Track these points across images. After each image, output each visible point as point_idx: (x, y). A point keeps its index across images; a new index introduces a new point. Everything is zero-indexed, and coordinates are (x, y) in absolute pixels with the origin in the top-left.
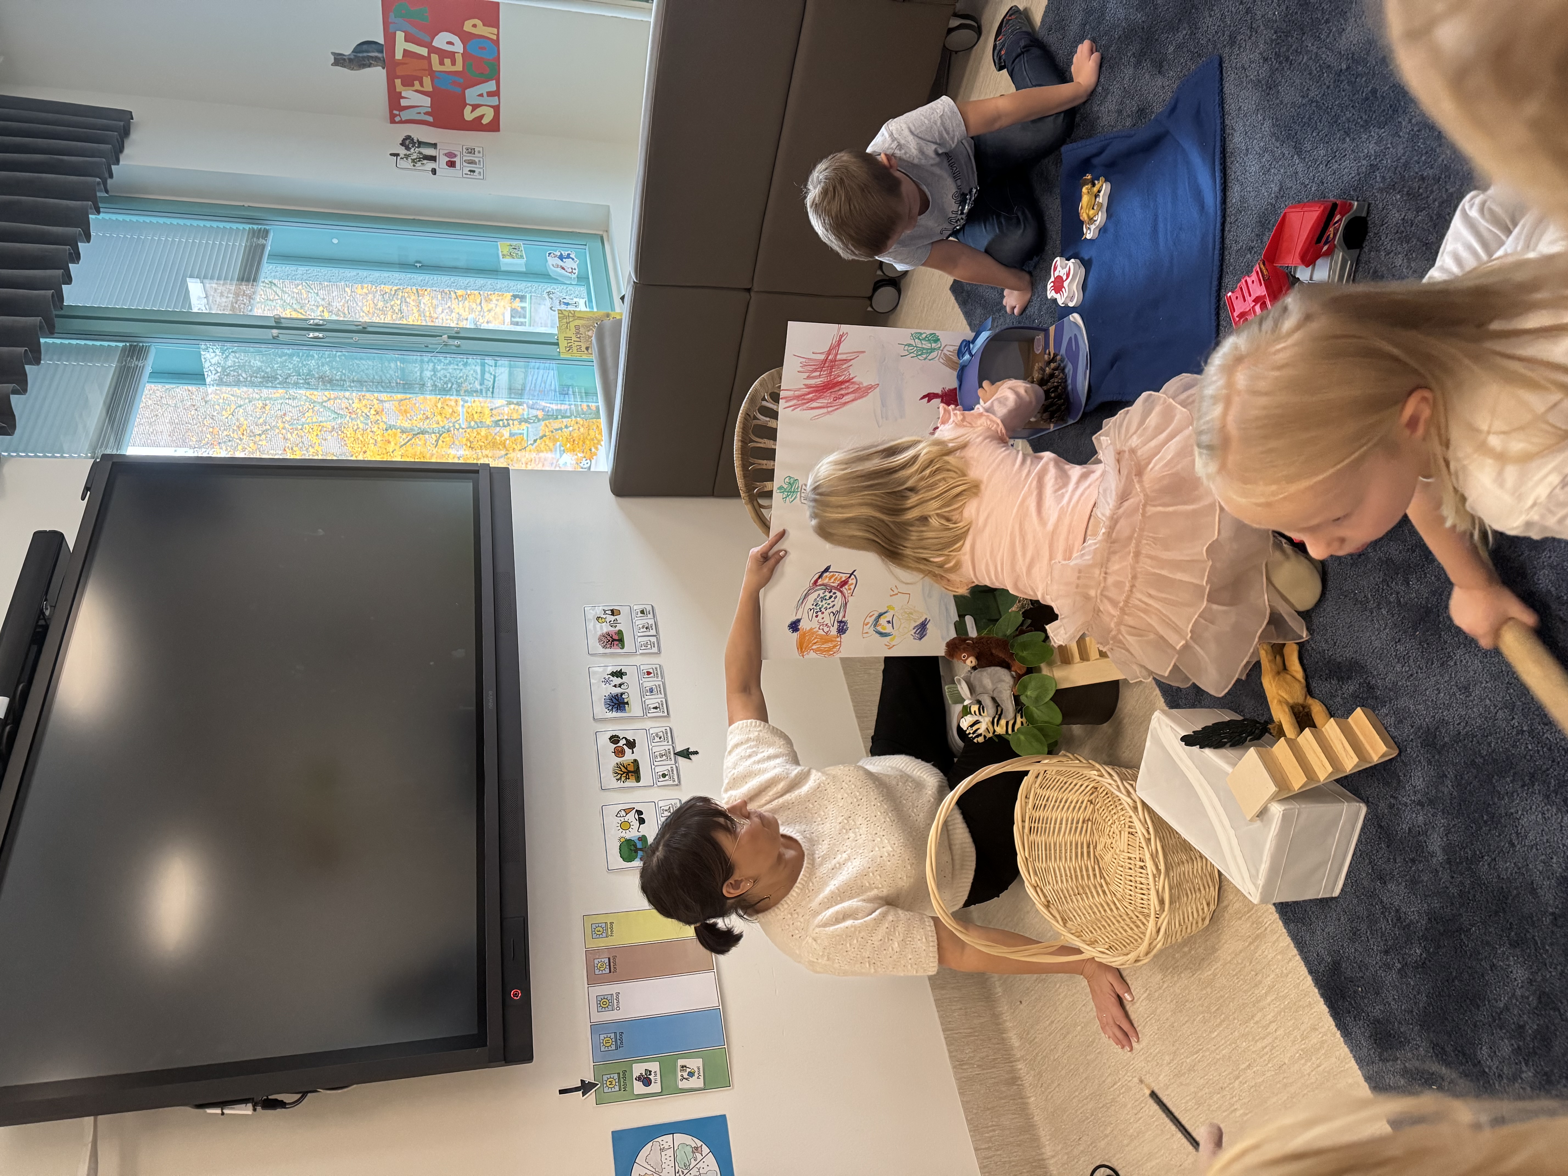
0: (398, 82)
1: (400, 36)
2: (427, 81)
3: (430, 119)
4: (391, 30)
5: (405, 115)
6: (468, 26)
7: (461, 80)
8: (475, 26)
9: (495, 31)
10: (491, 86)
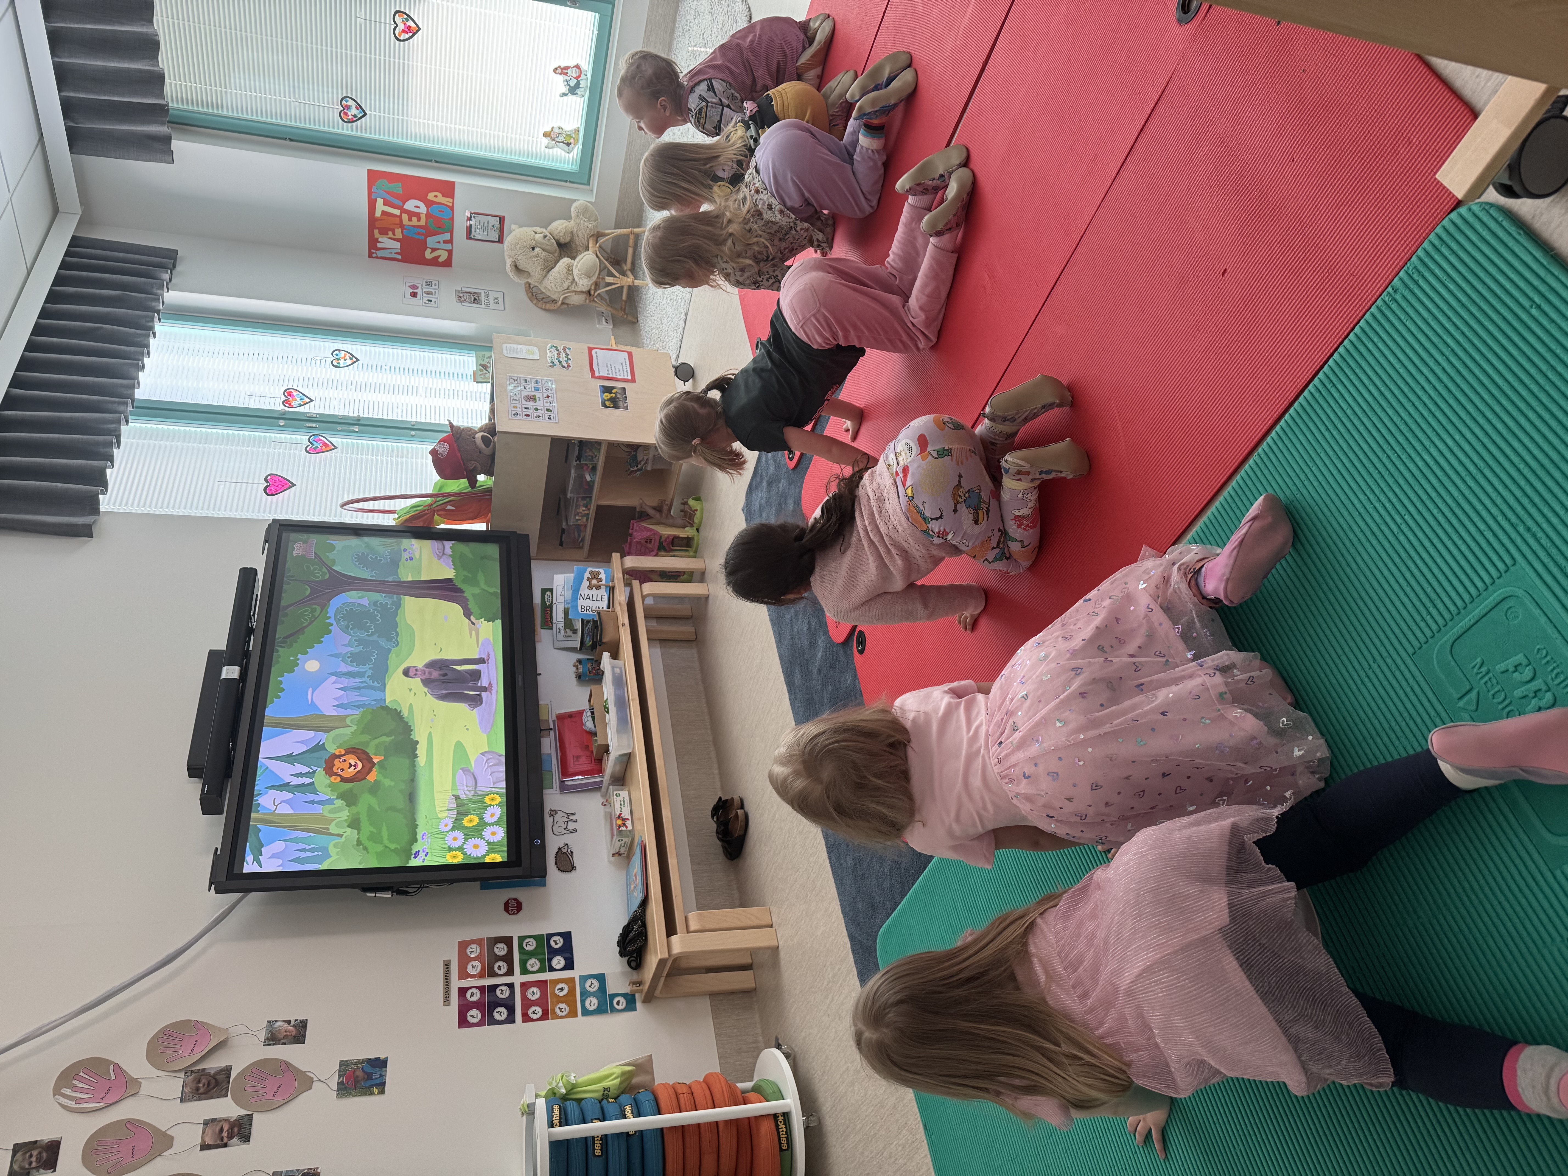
0: (376, 232)
1: (380, 202)
2: (398, 232)
3: (400, 257)
4: (373, 197)
5: (380, 254)
6: (431, 196)
7: (424, 232)
8: (436, 196)
9: (451, 200)
10: (447, 236)
